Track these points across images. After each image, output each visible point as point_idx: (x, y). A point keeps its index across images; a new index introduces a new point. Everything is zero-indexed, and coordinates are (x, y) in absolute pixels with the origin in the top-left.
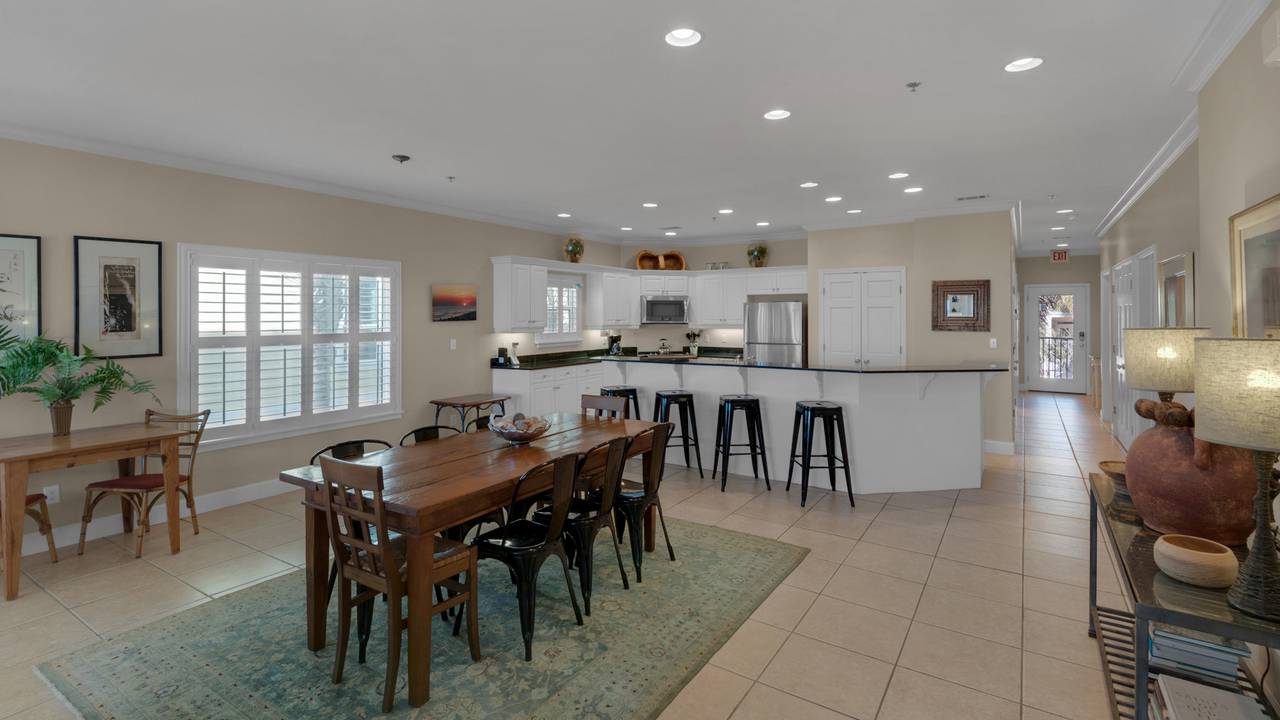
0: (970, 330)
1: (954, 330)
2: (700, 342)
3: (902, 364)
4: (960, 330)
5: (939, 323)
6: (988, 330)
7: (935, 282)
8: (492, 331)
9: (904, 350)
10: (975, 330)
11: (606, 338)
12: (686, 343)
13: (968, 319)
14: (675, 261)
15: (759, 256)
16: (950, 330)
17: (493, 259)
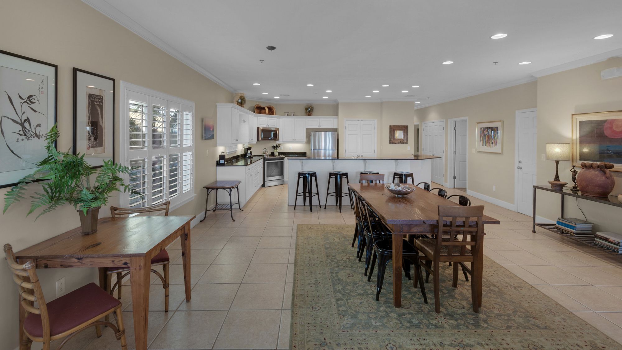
0: (402, 143)
1: (397, 144)
2: (279, 150)
3: (375, 157)
4: (398, 143)
5: (392, 141)
6: (407, 143)
7: (391, 126)
8: (217, 146)
9: (376, 152)
10: (403, 144)
11: (244, 148)
12: (272, 150)
13: (401, 139)
14: (271, 111)
15: (309, 111)
16: (395, 143)
17: (218, 105)
